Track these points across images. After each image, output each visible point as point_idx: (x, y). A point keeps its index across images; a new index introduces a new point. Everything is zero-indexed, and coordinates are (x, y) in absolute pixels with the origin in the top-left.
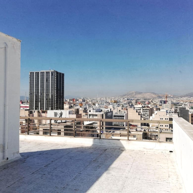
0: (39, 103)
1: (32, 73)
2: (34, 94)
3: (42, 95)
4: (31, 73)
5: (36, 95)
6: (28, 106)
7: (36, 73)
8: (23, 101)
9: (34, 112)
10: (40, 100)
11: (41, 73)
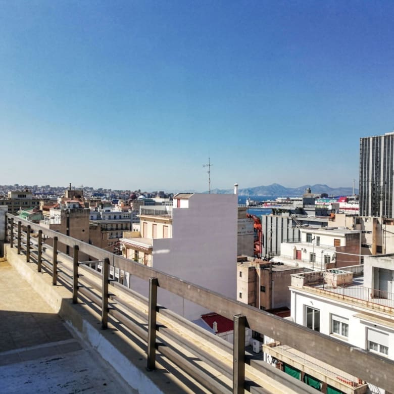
0: (381, 202)
1: (366, 139)
2: (370, 183)
3: (388, 186)
4: (363, 139)
5: (373, 185)
6: (357, 206)
7: (373, 140)
8: (347, 197)
9: (366, 221)
10: (381, 195)
11: (385, 137)
